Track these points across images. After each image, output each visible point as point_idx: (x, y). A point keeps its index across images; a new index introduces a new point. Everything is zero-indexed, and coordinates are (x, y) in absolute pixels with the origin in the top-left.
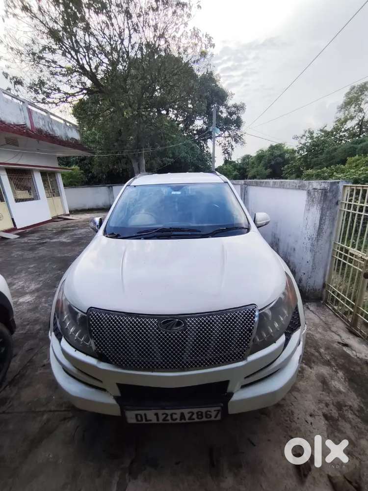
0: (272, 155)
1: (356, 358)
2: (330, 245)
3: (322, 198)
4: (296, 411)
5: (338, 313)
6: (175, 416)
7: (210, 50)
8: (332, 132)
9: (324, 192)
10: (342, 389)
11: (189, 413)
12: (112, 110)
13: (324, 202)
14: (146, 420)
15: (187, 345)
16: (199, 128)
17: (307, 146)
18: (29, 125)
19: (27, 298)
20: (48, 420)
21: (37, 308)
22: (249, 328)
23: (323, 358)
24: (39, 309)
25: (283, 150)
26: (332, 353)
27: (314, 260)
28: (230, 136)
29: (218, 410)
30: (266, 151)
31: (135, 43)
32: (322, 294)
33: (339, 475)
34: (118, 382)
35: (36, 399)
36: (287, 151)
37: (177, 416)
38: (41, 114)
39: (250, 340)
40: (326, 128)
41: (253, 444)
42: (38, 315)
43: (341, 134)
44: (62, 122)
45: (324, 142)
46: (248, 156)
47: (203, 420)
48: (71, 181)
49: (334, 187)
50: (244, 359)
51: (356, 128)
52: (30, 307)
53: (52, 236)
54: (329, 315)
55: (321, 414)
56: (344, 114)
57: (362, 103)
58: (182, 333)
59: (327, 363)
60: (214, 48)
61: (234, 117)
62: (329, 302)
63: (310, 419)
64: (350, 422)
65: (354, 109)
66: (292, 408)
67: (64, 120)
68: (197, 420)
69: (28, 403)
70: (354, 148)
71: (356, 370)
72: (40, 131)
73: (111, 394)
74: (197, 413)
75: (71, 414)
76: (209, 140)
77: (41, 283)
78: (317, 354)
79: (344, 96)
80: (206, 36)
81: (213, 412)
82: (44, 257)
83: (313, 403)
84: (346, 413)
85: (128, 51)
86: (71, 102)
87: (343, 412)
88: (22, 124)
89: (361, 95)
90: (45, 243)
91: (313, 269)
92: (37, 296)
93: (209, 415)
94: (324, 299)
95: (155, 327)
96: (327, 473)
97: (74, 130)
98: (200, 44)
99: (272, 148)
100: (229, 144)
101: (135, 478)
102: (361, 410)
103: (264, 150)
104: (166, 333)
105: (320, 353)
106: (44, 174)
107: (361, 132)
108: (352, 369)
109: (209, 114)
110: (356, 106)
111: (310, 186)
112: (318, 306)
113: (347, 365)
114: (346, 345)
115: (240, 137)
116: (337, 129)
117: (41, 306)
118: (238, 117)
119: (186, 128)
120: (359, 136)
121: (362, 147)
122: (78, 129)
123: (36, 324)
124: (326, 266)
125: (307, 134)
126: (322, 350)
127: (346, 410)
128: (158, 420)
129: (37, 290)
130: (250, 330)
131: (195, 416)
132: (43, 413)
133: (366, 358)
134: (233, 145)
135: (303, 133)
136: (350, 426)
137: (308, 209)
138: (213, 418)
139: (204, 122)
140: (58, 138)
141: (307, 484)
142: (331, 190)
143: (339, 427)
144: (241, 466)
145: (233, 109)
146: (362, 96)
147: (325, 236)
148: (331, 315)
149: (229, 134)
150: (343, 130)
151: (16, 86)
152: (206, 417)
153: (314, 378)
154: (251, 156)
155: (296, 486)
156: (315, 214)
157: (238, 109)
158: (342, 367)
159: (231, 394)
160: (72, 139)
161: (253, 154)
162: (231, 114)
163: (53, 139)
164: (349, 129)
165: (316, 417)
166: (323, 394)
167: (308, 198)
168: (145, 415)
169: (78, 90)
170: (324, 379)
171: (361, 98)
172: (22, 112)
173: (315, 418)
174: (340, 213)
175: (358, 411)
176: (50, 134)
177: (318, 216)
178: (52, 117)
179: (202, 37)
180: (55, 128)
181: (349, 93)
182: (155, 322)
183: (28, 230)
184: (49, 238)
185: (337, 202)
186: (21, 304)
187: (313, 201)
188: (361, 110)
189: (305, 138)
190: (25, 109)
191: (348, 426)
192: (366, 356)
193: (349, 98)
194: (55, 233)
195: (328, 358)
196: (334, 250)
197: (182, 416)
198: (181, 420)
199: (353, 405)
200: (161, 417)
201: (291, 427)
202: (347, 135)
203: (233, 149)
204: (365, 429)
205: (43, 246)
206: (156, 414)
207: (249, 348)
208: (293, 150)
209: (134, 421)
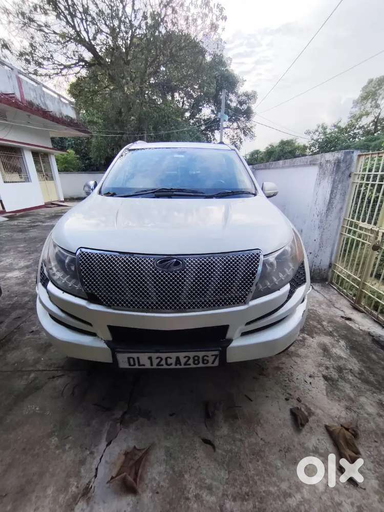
0: (282, 150)
1: (358, 329)
2: (339, 222)
3: (335, 169)
4: (296, 374)
5: (343, 292)
6: (169, 361)
7: (221, 23)
8: (346, 128)
9: (338, 163)
10: (343, 355)
11: (185, 357)
12: (112, 88)
13: (336, 174)
14: (139, 365)
15: (185, 285)
16: (206, 117)
17: (319, 142)
18: (18, 96)
19: (16, 274)
20: (35, 378)
21: (26, 282)
22: (252, 272)
23: (325, 330)
24: (28, 283)
25: (294, 146)
26: (335, 326)
27: (321, 238)
28: (239, 127)
29: (216, 356)
30: (276, 147)
31: (139, 9)
32: (327, 276)
33: (336, 424)
34: (108, 324)
35: (22, 361)
36: (298, 148)
37: (173, 361)
38: (33, 85)
39: (252, 284)
40: (340, 124)
41: (250, 399)
42: (26, 288)
43: (355, 131)
44: (56, 96)
45: (337, 138)
46: (258, 151)
47: (199, 366)
48: (66, 167)
49: (348, 157)
50: (245, 303)
51: (371, 125)
52: (19, 281)
53: (44, 220)
54: (334, 294)
55: (321, 375)
56: (360, 109)
57: (379, 99)
58: (180, 272)
59: (330, 334)
60: (225, 20)
61: (245, 107)
62: (334, 281)
63: (309, 380)
64: (350, 383)
65: (370, 105)
66: (292, 370)
67: (59, 95)
68: (193, 366)
69: (14, 364)
70: (368, 145)
71: (358, 340)
72: (31, 104)
73: (102, 339)
74: (194, 358)
75: (60, 373)
76: (216, 131)
77: (31, 260)
78: (319, 326)
79: (361, 89)
80: (218, 7)
81: (210, 357)
82: (35, 238)
83: (313, 366)
84: (346, 375)
85: (131, 20)
86: (66, 75)
87: (343, 374)
88: (11, 93)
89: (379, 89)
90: (37, 226)
91: (320, 247)
92: (26, 272)
93: (206, 360)
94: (329, 280)
95: (151, 266)
96: (324, 423)
97: (69, 107)
98: (210, 15)
99: (283, 143)
100: (237, 136)
101: (127, 427)
102: (361, 373)
103: (275, 145)
104: (162, 272)
105: (323, 326)
106: (35, 154)
107: (376, 130)
108: (355, 339)
109: (217, 103)
110: (372, 101)
111: (323, 159)
112: (322, 286)
113: (349, 336)
114: (349, 319)
115: (250, 129)
116: (351, 126)
117: (30, 281)
118: (249, 108)
119: (193, 116)
120: (373, 134)
121: (375, 145)
122: (74, 106)
123: (25, 296)
124: (334, 245)
125: (320, 130)
126: (324, 323)
127: (346, 373)
128: (152, 365)
129: (27, 267)
130: (254, 274)
131: (191, 361)
132: (30, 372)
133: (369, 330)
134: (242, 138)
135: (315, 128)
136: (350, 386)
137: (319, 183)
138: (210, 365)
139: (212, 111)
140: (51, 113)
141: (304, 432)
142: (345, 161)
143: (339, 387)
144: (237, 418)
145: (244, 98)
146: (379, 91)
147: (335, 211)
148: (336, 294)
149: (238, 126)
150: (357, 126)
151: (3, 50)
152: (203, 363)
153: (316, 346)
154: (260, 152)
155: (292, 434)
156: (326, 186)
157: (249, 99)
158: (344, 337)
159: (230, 341)
160: (67, 116)
161: (263, 149)
162: (241, 103)
163: (45, 114)
164: (363, 126)
165: (316, 378)
166: (323, 359)
167: (319, 171)
168: (138, 358)
169: (74, 62)
170: (325, 347)
171: (379, 93)
172: (11, 80)
173: (314, 379)
174: (352, 186)
175: (359, 374)
176: (42, 109)
177: (329, 190)
178: (44, 89)
179: (213, 7)
180: (48, 102)
181: (366, 87)
182: (151, 261)
183: (18, 214)
184: (41, 222)
185: (350, 174)
186: (8, 279)
187: (324, 174)
188: (377, 106)
189: (317, 133)
190: (14, 76)
191: (348, 386)
192: (368, 329)
193: (366, 92)
194: (48, 217)
195: (331, 330)
196: (343, 227)
197: (178, 361)
198: (176, 365)
199: (354, 369)
200: (155, 362)
201: (290, 386)
202: (361, 132)
203: (241, 143)
204: (365, 388)
205: (34, 229)
206: (150, 358)
207: (251, 292)
208: (304, 146)
209: (126, 366)
